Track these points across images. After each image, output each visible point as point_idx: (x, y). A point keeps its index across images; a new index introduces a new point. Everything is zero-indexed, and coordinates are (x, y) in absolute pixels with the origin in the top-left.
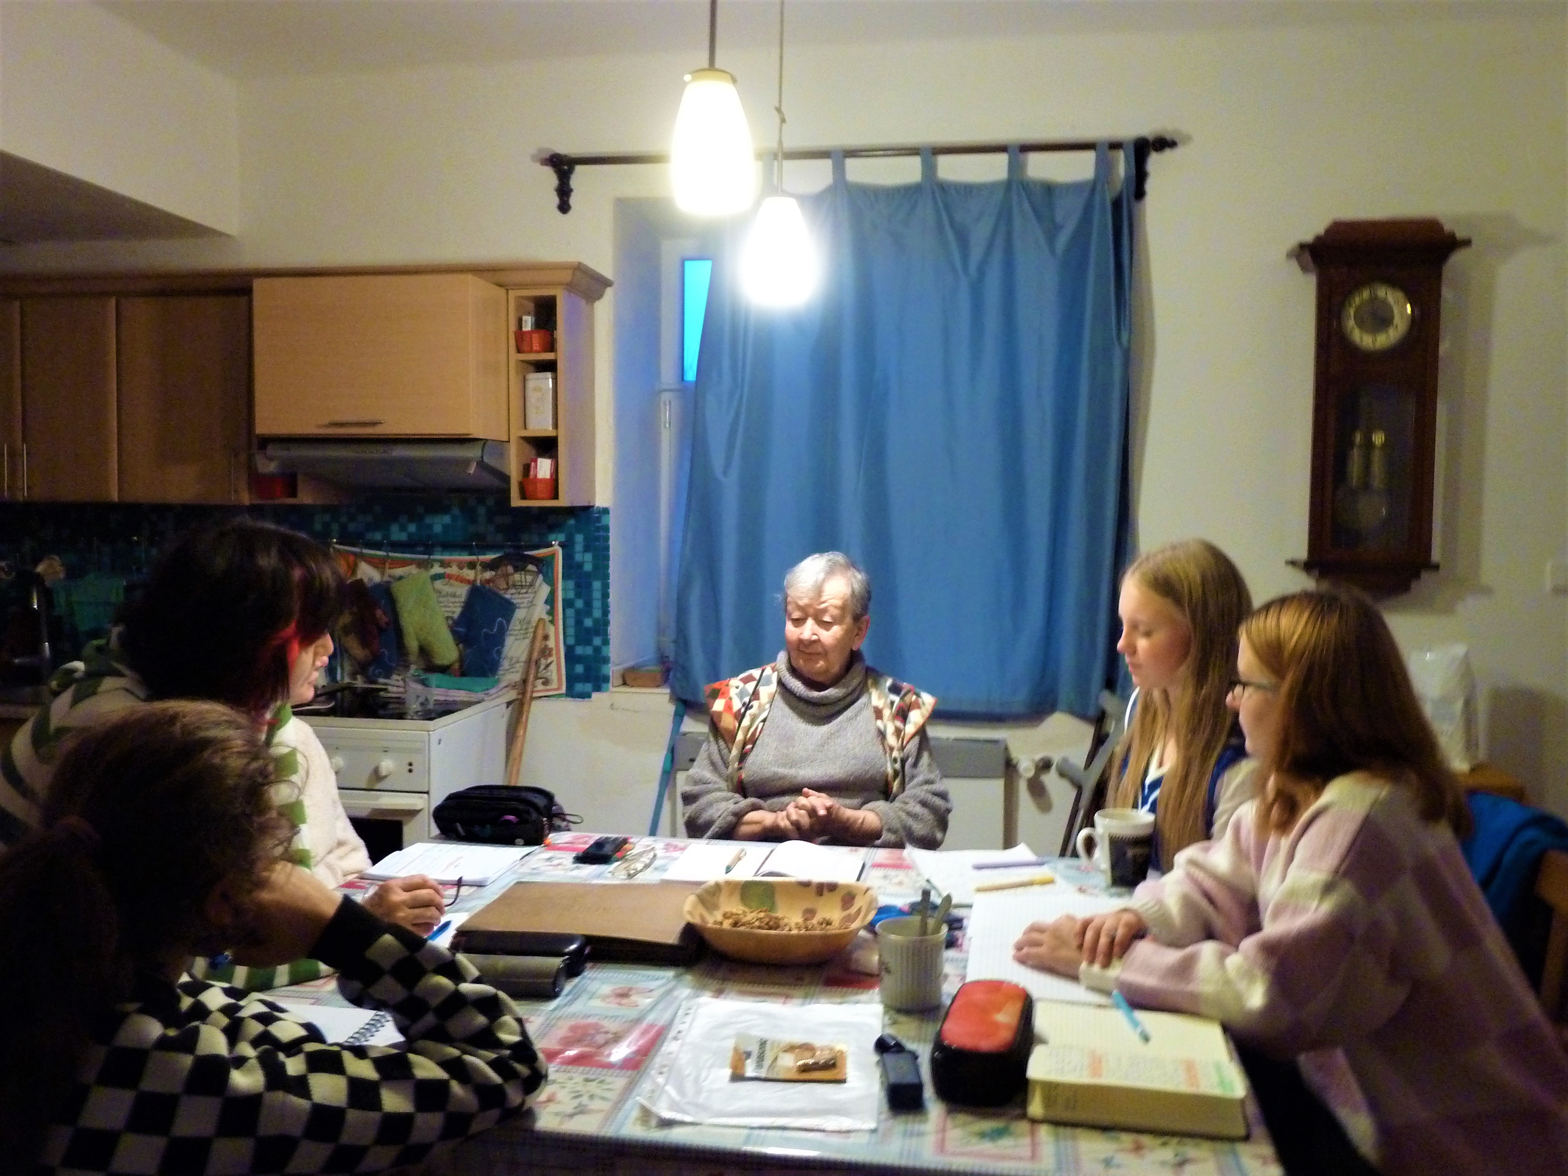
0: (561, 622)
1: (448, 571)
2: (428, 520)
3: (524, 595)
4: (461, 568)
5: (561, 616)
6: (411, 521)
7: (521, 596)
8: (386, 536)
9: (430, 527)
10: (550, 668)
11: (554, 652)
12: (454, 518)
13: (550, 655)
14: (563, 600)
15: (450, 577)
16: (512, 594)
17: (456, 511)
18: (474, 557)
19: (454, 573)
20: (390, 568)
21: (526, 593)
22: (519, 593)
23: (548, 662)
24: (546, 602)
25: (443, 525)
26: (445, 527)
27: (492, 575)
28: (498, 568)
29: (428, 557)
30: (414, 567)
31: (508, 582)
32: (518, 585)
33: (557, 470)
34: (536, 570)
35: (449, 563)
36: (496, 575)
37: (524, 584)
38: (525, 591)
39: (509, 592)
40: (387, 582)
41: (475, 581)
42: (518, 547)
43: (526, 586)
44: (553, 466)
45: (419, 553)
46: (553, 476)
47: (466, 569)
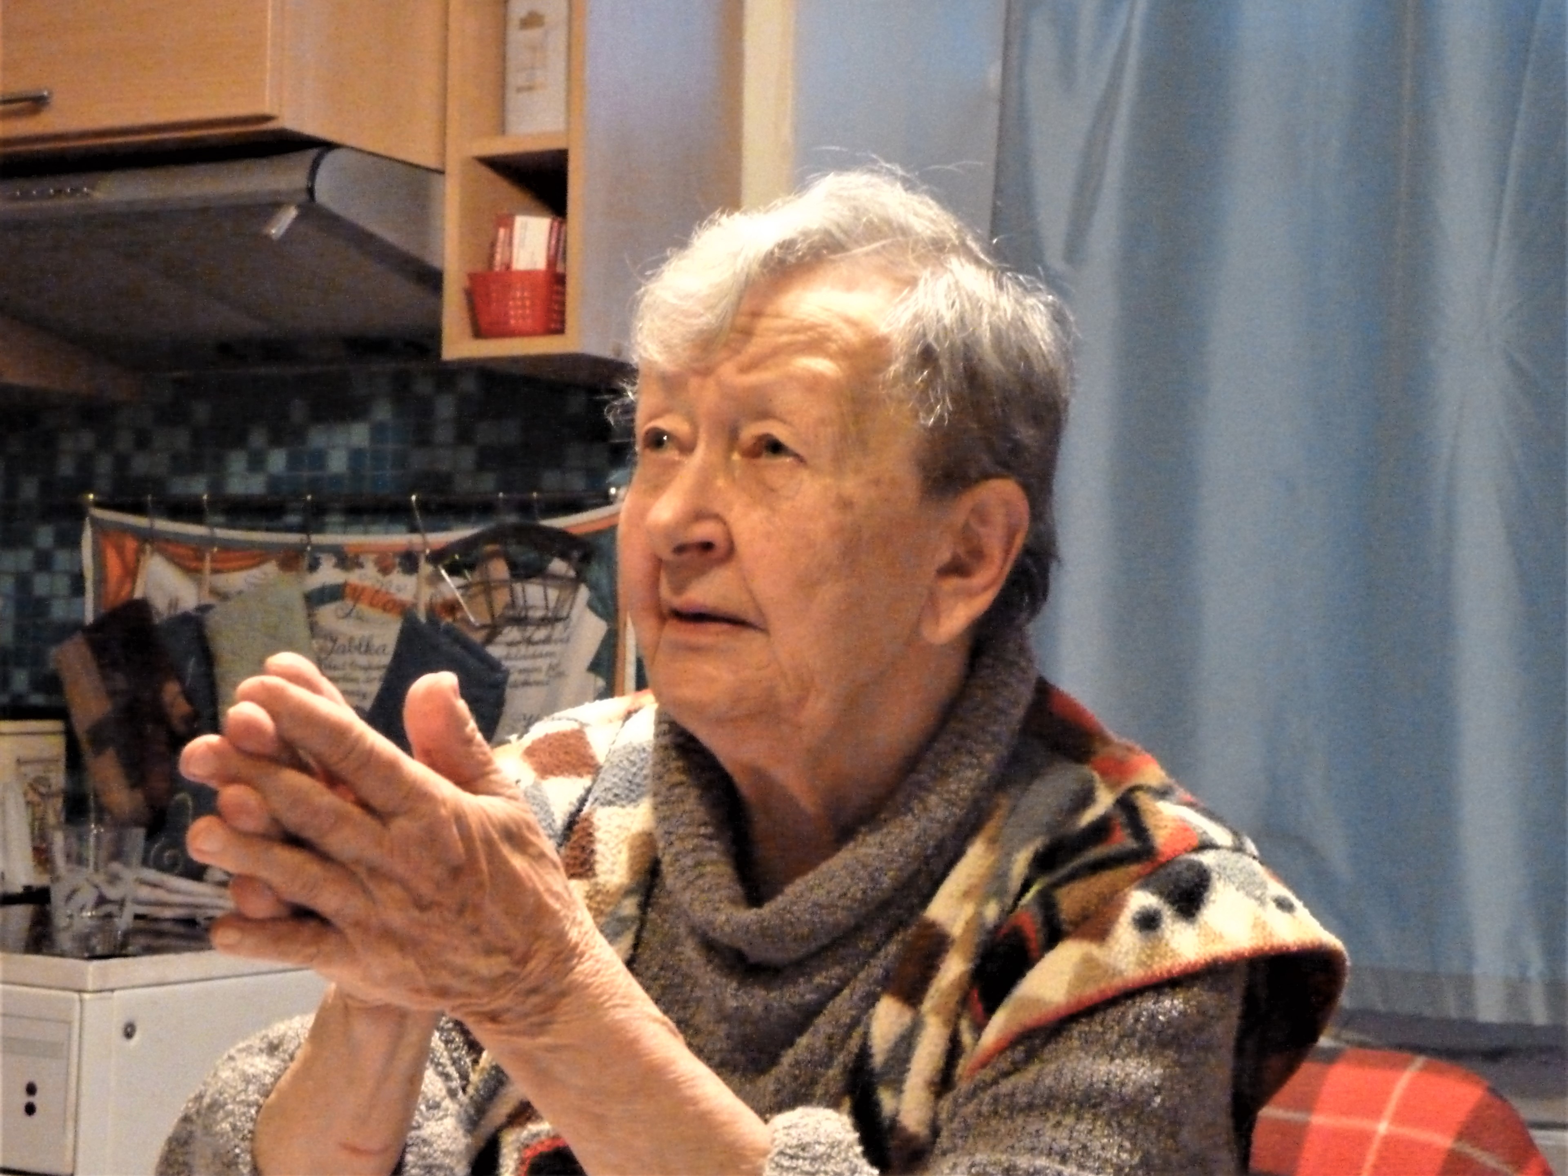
1: (354, 577)
2: (317, 438)
4: (385, 570)
6: (276, 440)
7: (532, 649)
8: (216, 486)
9: (319, 458)
12: (378, 431)
15: (357, 594)
16: (511, 644)
17: (383, 412)
18: (416, 539)
19: (367, 583)
20: (215, 571)
21: (547, 641)
22: (529, 642)
24: (594, 668)
25: (350, 451)
26: (356, 455)
27: (459, 588)
28: (471, 567)
29: (309, 538)
30: (271, 568)
31: (498, 609)
32: (526, 618)
33: (561, 244)
34: (572, 573)
35: (357, 556)
36: (465, 588)
37: (539, 614)
38: (541, 634)
39: (500, 639)
40: (204, 609)
41: (415, 605)
42: (525, 508)
43: (545, 621)
44: (555, 235)
45: (289, 529)
46: (552, 262)
47: (395, 572)
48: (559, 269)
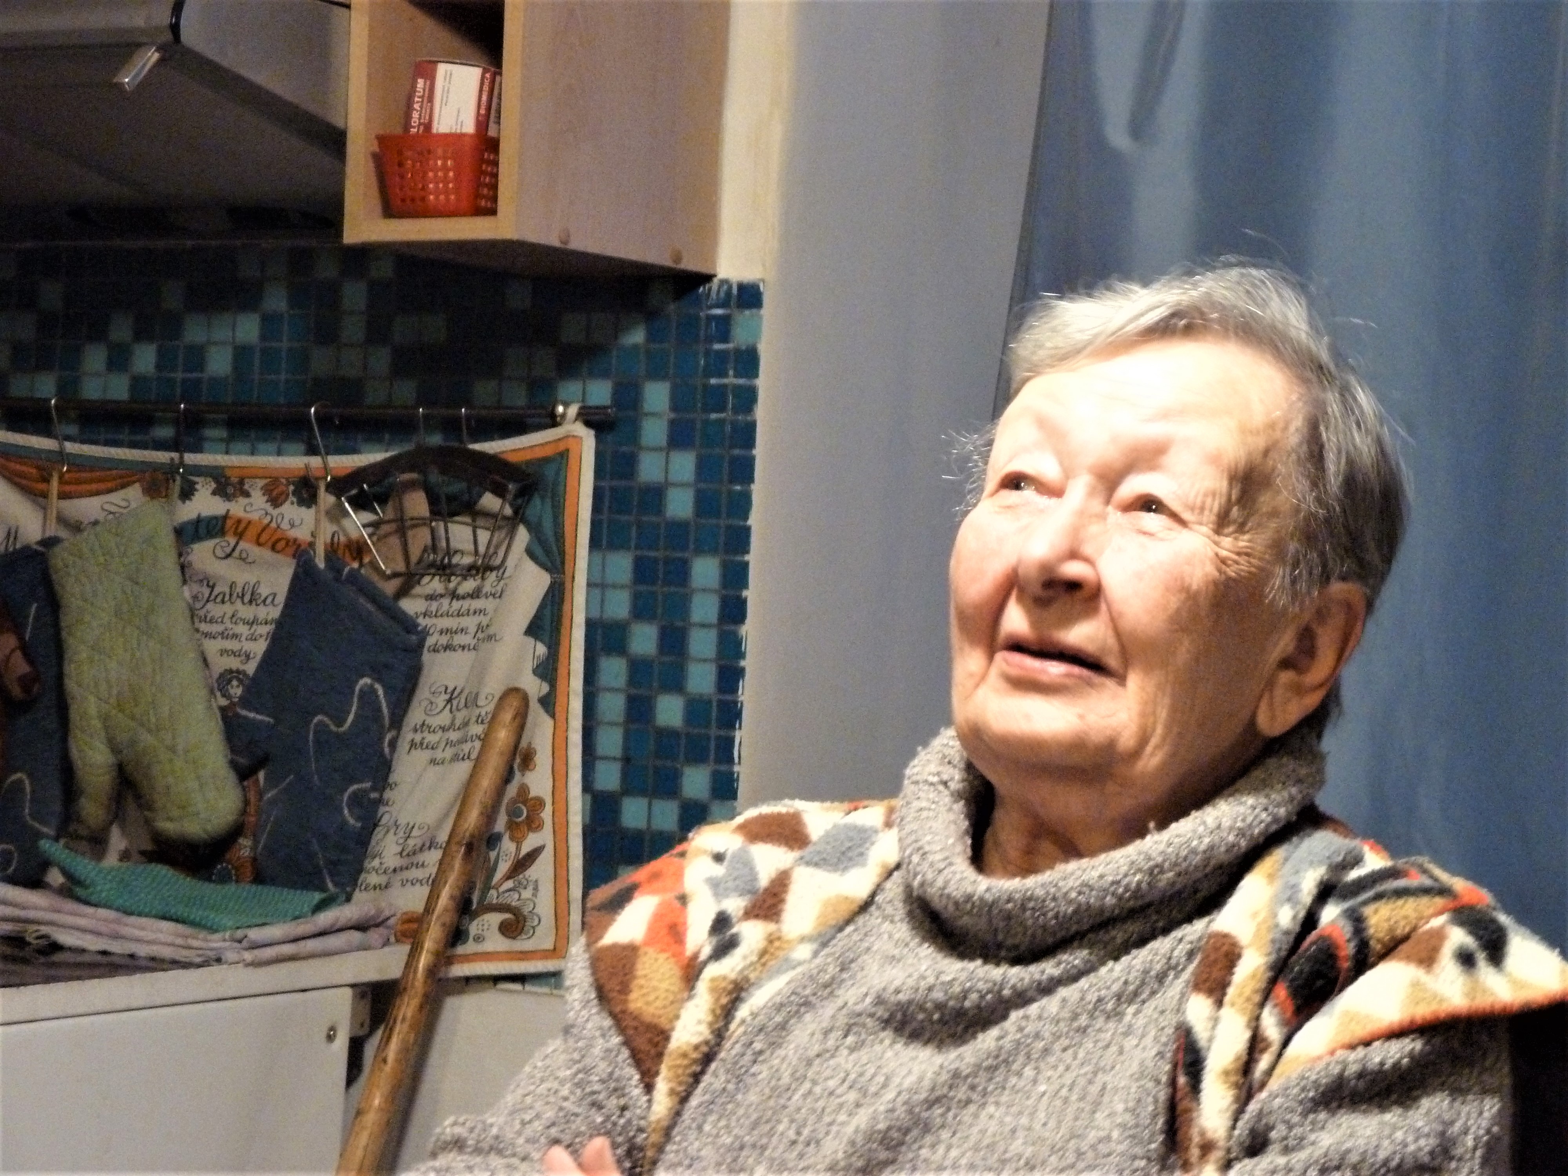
0: (576, 705)
1: (237, 508)
2: (194, 331)
3: (466, 604)
4: (276, 502)
5: (577, 683)
6: (142, 334)
7: (456, 604)
8: (67, 387)
9: (196, 355)
10: (533, 872)
11: (546, 815)
12: (269, 322)
13: (533, 824)
14: (591, 625)
15: (241, 529)
16: (431, 597)
17: (277, 300)
18: (315, 462)
19: (255, 516)
20: (63, 496)
21: (476, 594)
22: (454, 595)
23: (526, 848)
24: (534, 630)
25: (236, 348)
26: (242, 353)
27: (365, 526)
28: (383, 500)
29: (181, 458)
30: (134, 494)
31: (415, 553)
32: (450, 565)
33: (495, 100)
34: (508, 511)
35: (241, 482)
36: (375, 525)
37: (467, 560)
38: (469, 585)
39: (417, 590)
40: (49, 543)
41: (312, 545)
42: (451, 426)
43: (472, 570)
44: (486, 88)
45: (160, 445)
46: (482, 123)
47: (288, 503)
48: (492, 132)
